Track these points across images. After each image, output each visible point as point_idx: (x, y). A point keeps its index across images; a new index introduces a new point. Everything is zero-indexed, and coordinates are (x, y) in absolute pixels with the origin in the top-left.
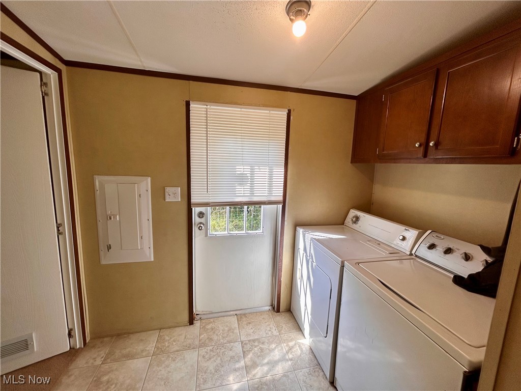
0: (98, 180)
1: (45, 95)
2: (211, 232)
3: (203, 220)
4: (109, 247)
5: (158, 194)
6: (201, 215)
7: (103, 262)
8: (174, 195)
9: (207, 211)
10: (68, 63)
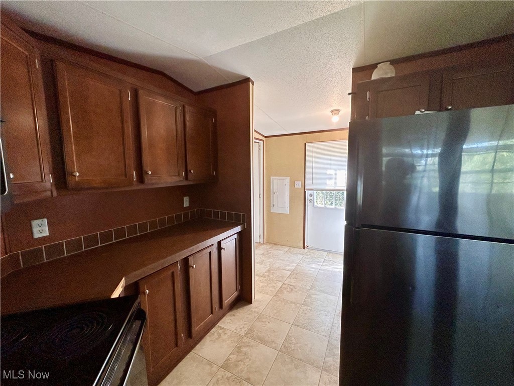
0: (272, 178)
1: (259, 149)
2: (316, 204)
3: (312, 198)
4: (274, 205)
5: (292, 184)
6: (311, 195)
7: (271, 211)
8: (299, 185)
9: (314, 193)
10: (266, 137)
